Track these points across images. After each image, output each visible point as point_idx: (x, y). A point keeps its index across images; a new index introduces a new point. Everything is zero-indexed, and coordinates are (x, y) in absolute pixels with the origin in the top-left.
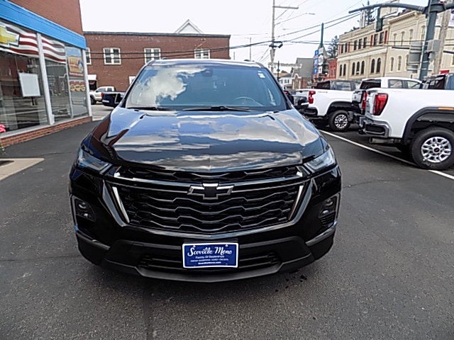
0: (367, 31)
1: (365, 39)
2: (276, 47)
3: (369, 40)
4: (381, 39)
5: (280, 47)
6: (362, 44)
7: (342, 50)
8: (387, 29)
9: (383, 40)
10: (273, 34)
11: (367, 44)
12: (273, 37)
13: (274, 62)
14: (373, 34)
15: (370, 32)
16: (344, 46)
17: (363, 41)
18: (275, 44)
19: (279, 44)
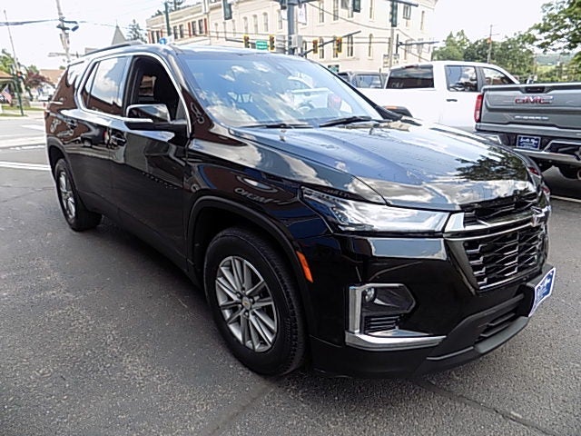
0: (181, 17)
1: (181, 26)
2: (68, 29)
3: (185, 27)
4: (200, 28)
5: (74, 29)
6: (179, 32)
7: (153, 39)
8: (206, 17)
9: (204, 29)
10: (59, 8)
11: (185, 32)
12: (60, 14)
13: (70, 52)
14: (190, 22)
15: (186, 18)
16: (155, 34)
17: (178, 28)
18: (66, 25)
19: (72, 26)
